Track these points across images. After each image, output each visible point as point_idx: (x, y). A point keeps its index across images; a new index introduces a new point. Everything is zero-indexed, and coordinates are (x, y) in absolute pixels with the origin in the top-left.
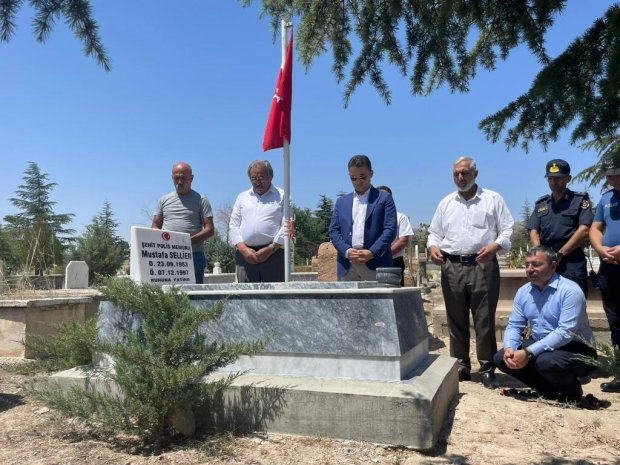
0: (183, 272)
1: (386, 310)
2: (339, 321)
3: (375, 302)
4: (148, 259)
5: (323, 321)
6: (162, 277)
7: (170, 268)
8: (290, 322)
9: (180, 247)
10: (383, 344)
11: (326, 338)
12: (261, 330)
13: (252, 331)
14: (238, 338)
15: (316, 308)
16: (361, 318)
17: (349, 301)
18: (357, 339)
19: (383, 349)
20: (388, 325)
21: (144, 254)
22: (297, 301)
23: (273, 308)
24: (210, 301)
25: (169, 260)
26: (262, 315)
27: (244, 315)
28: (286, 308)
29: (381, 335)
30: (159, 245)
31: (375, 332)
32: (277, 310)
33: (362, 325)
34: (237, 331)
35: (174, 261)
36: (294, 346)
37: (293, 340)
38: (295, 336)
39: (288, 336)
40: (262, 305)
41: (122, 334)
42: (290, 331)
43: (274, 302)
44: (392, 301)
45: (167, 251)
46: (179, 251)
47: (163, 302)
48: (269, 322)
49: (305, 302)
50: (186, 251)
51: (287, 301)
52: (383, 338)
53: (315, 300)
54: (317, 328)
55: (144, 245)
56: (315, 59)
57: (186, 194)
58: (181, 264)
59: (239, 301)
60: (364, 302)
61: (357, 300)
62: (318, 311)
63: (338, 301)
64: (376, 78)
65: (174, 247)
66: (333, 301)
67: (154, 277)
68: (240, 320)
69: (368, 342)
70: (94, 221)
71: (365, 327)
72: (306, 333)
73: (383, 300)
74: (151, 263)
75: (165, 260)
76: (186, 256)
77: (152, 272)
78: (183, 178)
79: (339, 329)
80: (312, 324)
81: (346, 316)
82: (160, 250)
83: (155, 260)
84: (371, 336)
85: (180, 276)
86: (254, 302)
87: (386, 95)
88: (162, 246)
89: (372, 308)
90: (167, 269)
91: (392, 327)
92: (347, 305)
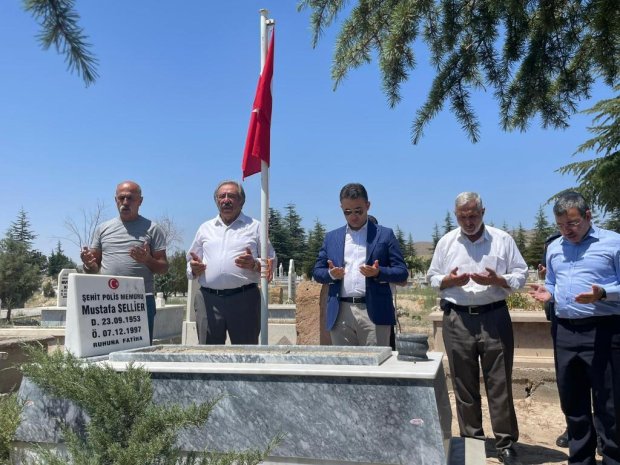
0: (134, 330)
1: (424, 402)
2: (360, 416)
3: (410, 390)
4: (91, 317)
5: (338, 415)
6: (108, 338)
7: (118, 326)
8: (292, 415)
9: (131, 297)
10: (422, 449)
11: (343, 438)
12: (250, 423)
13: (238, 426)
14: (218, 434)
15: (328, 397)
16: (391, 412)
17: (372, 387)
18: (386, 441)
19: (423, 457)
20: (428, 423)
21: (85, 310)
22: (301, 385)
23: (268, 395)
24: (178, 381)
25: (117, 315)
26: (252, 403)
27: (226, 402)
28: (285, 394)
29: (419, 436)
30: (104, 296)
31: (410, 433)
32: (273, 397)
33: (392, 421)
34: (217, 424)
35: (123, 315)
36: (297, 449)
37: (296, 440)
38: (299, 435)
39: (290, 435)
40: (253, 389)
41: (53, 424)
42: (291, 427)
43: (269, 385)
44: (432, 389)
45: (115, 303)
46: (130, 302)
47: (117, 392)
48: (261, 413)
49: (312, 387)
50: (139, 301)
51: (287, 385)
52: (421, 441)
53: (325, 386)
54: (330, 423)
55: (85, 298)
56: (351, 71)
57: (133, 220)
58: (132, 319)
59: (220, 383)
60: (395, 389)
61: (385, 387)
62: (331, 400)
63: (359, 387)
64: (460, 104)
65: (123, 297)
66: (351, 387)
67: (97, 340)
68: (221, 410)
69: (401, 446)
70: (8, 234)
71: (397, 425)
72: (314, 430)
73: (420, 389)
74: (94, 322)
75: (112, 316)
76: (138, 307)
77: (95, 334)
78: (129, 198)
79: (361, 426)
80: (322, 418)
81: (370, 408)
82: (106, 303)
83: (99, 317)
84: (405, 437)
85: (131, 335)
86: (241, 384)
87: (472, 128)
88: (109, 297)
89: (406, 398)
90: (113, 327)
91: (433, 426)
92: (372, 393)
